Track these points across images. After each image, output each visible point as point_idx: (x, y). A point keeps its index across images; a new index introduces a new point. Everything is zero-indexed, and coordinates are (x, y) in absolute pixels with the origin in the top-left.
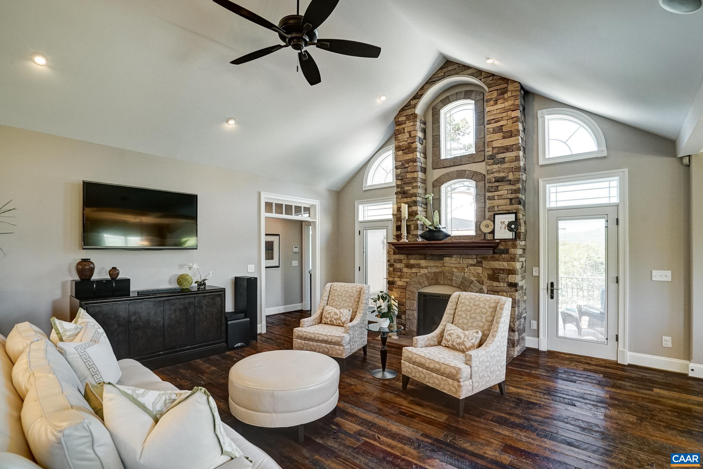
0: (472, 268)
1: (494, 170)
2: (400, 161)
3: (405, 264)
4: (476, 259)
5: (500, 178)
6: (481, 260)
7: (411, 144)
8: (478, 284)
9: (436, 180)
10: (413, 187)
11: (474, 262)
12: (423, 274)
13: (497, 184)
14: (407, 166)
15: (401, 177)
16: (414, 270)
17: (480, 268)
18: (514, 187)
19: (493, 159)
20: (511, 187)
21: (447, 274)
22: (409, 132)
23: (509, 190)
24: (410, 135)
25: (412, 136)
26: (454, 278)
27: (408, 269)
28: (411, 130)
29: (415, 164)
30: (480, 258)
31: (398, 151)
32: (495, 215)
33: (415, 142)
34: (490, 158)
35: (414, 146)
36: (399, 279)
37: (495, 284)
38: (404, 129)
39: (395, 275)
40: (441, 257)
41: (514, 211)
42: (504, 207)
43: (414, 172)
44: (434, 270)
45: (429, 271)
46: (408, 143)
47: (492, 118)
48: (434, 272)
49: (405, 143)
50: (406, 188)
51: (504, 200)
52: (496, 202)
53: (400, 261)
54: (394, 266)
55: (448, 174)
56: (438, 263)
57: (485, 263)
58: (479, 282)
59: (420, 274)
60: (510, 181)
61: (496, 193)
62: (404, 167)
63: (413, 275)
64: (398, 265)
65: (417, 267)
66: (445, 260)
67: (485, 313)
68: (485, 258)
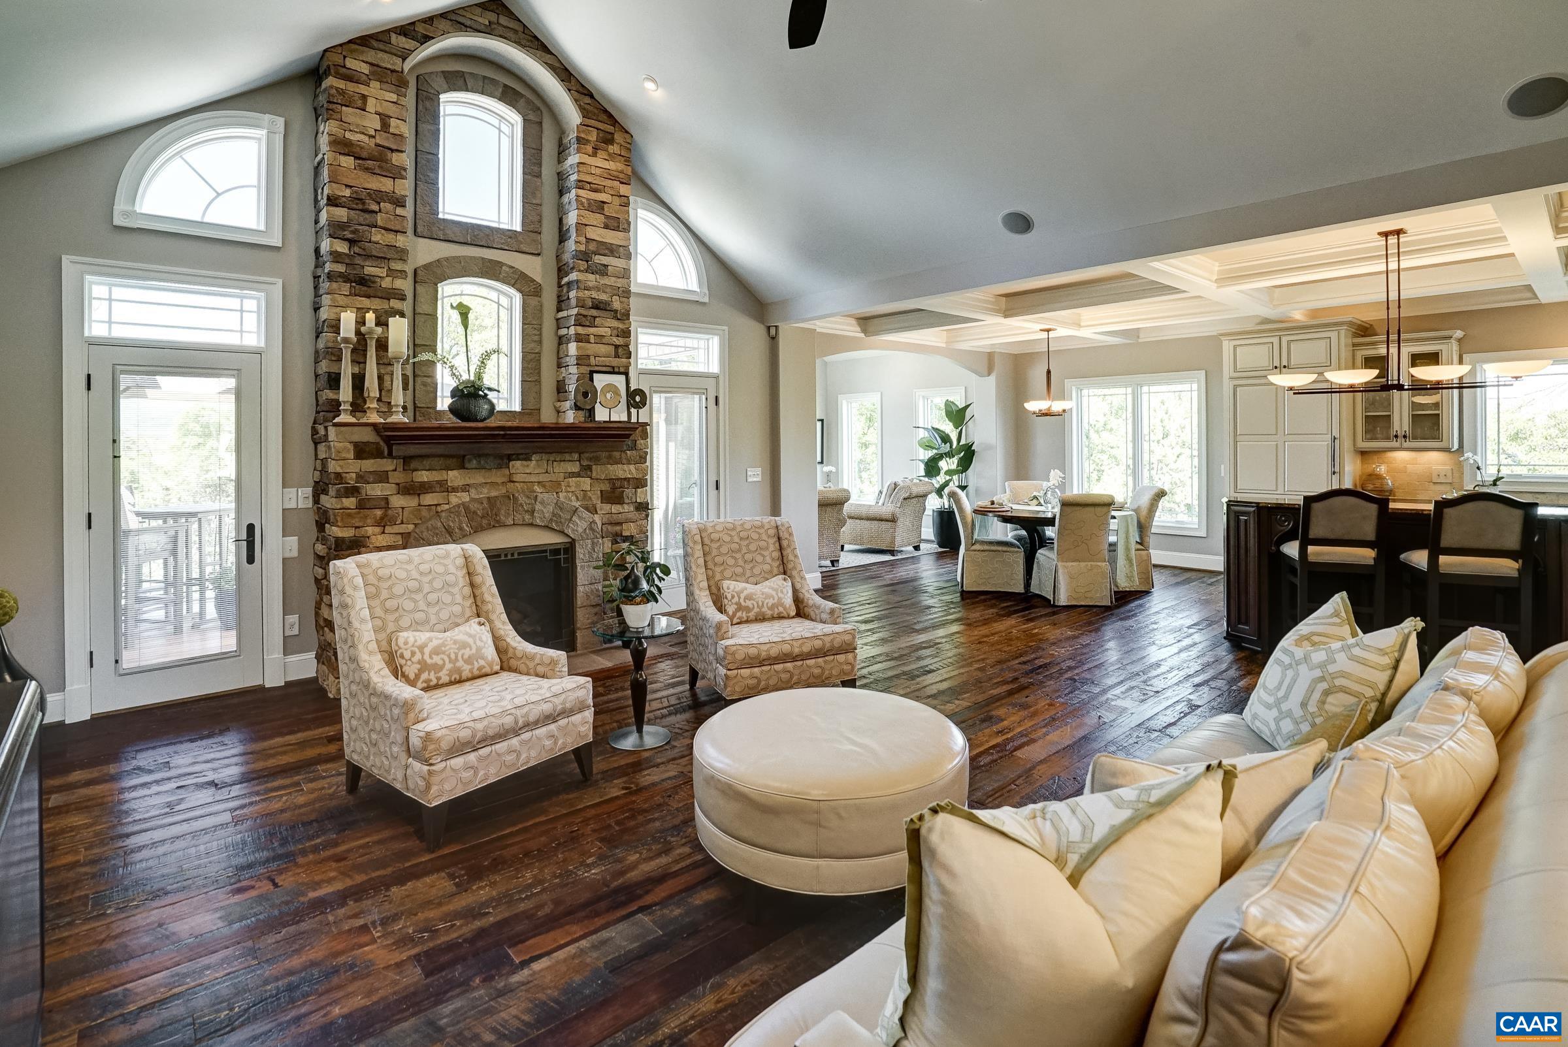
0: (572, 481)
1: (591, 284)
2: (347, 186)
3: (398, 484)
4: (579, 461)
5: (601, 302)
6: (589, 463)
7: (389, 153)
8: (586, 514)
9: (427, 267)
10: (391, 273)
11: (575, 467)
12: (458, 506)
13: (594, 312)
14: (375, 207)
15: (353, 232)
16: (428, 499)
17: (588, 480)
18: (621, 326)
19: (587, 261)
20: (615, 324)
21: (522, 499)
22: (385, 119)
23: (614, 328)
24: (385, 126)
25: (392, 130)
26: (538, 507)
27: (408, 497)
28: (391, 115)
29: (399, 211)
30: (587, 459)
31: (340, 153)
32: (592, 373)
33: (402, 152)
34: (581, 257)
35: (395, 159)
36: (378, 530)
37: (615, 508)
38: (364, 98)
39: (366, 517)
40: (505, 460)
41: (622, 370)
42: (607, 361)
43: (397, 232)
44: (485, 493)
45: (473, 496)
46: (377, 145)
47: (588, 179)
48: (488, 498)
49: (366, 139)
50: (370, 270)
51: (606, 346)
52: (592, 348)
53: (382, 477)
54: (359, 492)
55: (457, 259)
56: (498, 476)
57: (597, 470)
58: (587, 509)
59: (447, 507)
60: (616, 311)
61: (592, 330)
62: (360, 207)
63: (425, 513)
64: (375, 490)
65: (438, 490)
66: (513, 466)
68: (597, 460)
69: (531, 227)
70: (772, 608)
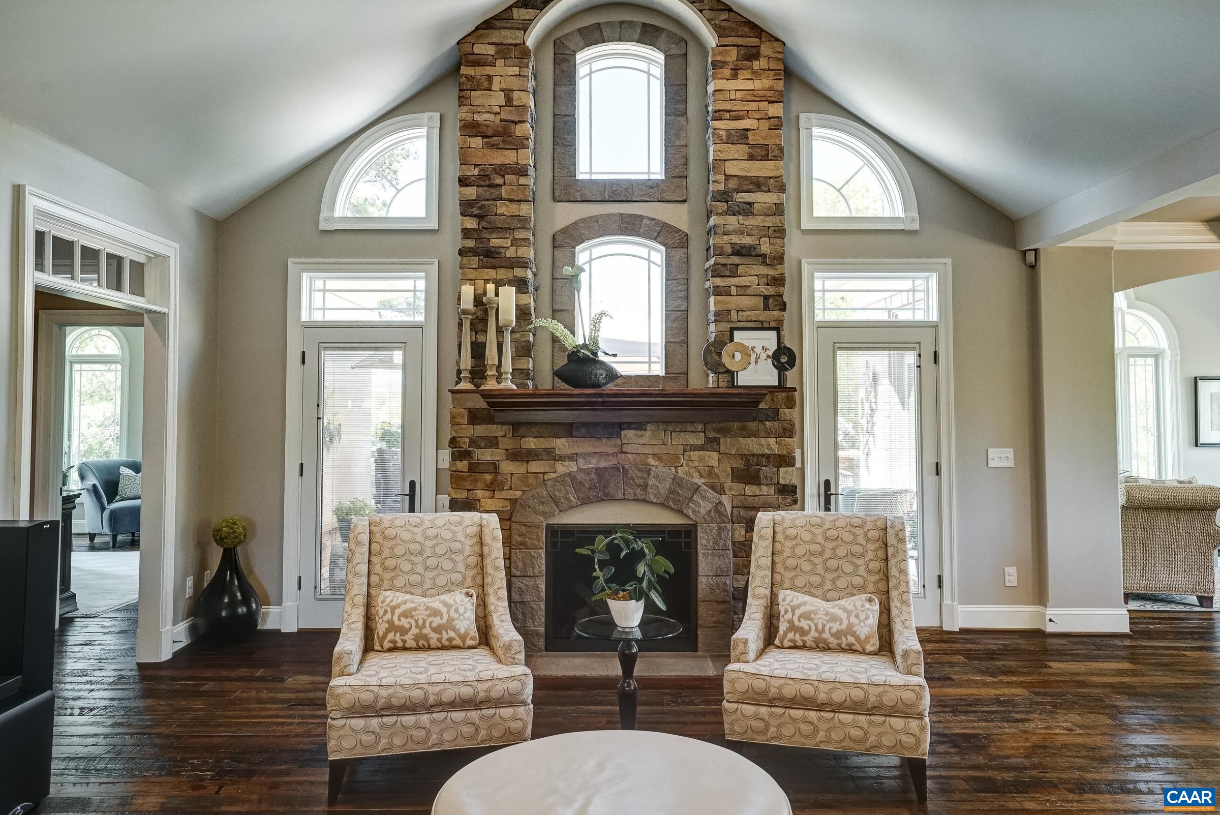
0: (695, 455)
1: (730, 228)
2: (475, 165)
3: (507, 450)
4: (704, 432)
5: (743, 247)
6: (716, 435)
7: (512, 126)
8: (710, 493)
9: (564, 231)
10: (515, 242)
11: (699, 440)
12: (565, 475)
13: (736, 260)
14: (499, 181)
15: (480, 208)
16: (535, 466)
17: (715, 455)
18: (772, 272)
19: (727, 202)
20: (764, 270)
21: (633, 472)
22: (508, 94)
23: (763, 276)
24: (509, 100)
25: (515, 103)
26: (651, 481)
27: (517, 463)
28: (514, 88)
29: (522, 181)
30: (714, 430)
31: (469, 136)
32: (732, 330)
33: (524, 122)
34: (719, 198)
35: (519, 130)
36: (487, 494)
37: (749, 490)
38: (490, 78)
39: (476, 481)
40: (615, 429)
41: (773, 324)
42: (752, 314)
43: (520, 201)
44: (593, 463)
45: (581, 465)
46: (502, 120)
47: (727, 106)
48: (597, 469)
49: (491, 117)
50: (495, 242)
51: (752, 298)
52: (733, 302)
53: (492, 443)
54: (471, 457)
55: (595, 219)
56: (607, 446)
57: (726, 444)
58: (713, 488)
59: (554, 475)
60: (764, 256)
61: (733, 281)
62: (487, 182)
63: (532, 480)
64: (485, 455)
65: (545, 458)
66: (625, 435)
67: (863, 555)
68: (725, 432)
69: (676, 173)
70: (838, 635)
